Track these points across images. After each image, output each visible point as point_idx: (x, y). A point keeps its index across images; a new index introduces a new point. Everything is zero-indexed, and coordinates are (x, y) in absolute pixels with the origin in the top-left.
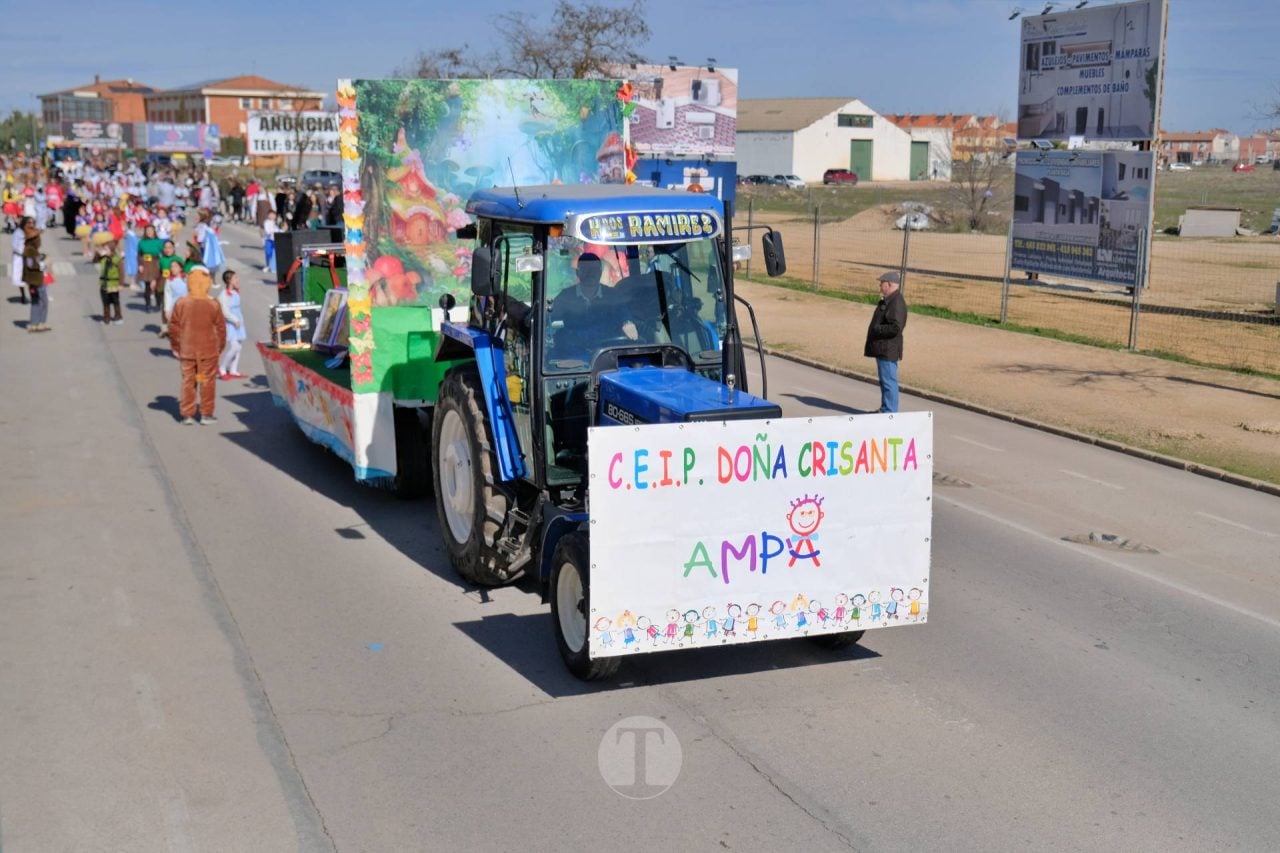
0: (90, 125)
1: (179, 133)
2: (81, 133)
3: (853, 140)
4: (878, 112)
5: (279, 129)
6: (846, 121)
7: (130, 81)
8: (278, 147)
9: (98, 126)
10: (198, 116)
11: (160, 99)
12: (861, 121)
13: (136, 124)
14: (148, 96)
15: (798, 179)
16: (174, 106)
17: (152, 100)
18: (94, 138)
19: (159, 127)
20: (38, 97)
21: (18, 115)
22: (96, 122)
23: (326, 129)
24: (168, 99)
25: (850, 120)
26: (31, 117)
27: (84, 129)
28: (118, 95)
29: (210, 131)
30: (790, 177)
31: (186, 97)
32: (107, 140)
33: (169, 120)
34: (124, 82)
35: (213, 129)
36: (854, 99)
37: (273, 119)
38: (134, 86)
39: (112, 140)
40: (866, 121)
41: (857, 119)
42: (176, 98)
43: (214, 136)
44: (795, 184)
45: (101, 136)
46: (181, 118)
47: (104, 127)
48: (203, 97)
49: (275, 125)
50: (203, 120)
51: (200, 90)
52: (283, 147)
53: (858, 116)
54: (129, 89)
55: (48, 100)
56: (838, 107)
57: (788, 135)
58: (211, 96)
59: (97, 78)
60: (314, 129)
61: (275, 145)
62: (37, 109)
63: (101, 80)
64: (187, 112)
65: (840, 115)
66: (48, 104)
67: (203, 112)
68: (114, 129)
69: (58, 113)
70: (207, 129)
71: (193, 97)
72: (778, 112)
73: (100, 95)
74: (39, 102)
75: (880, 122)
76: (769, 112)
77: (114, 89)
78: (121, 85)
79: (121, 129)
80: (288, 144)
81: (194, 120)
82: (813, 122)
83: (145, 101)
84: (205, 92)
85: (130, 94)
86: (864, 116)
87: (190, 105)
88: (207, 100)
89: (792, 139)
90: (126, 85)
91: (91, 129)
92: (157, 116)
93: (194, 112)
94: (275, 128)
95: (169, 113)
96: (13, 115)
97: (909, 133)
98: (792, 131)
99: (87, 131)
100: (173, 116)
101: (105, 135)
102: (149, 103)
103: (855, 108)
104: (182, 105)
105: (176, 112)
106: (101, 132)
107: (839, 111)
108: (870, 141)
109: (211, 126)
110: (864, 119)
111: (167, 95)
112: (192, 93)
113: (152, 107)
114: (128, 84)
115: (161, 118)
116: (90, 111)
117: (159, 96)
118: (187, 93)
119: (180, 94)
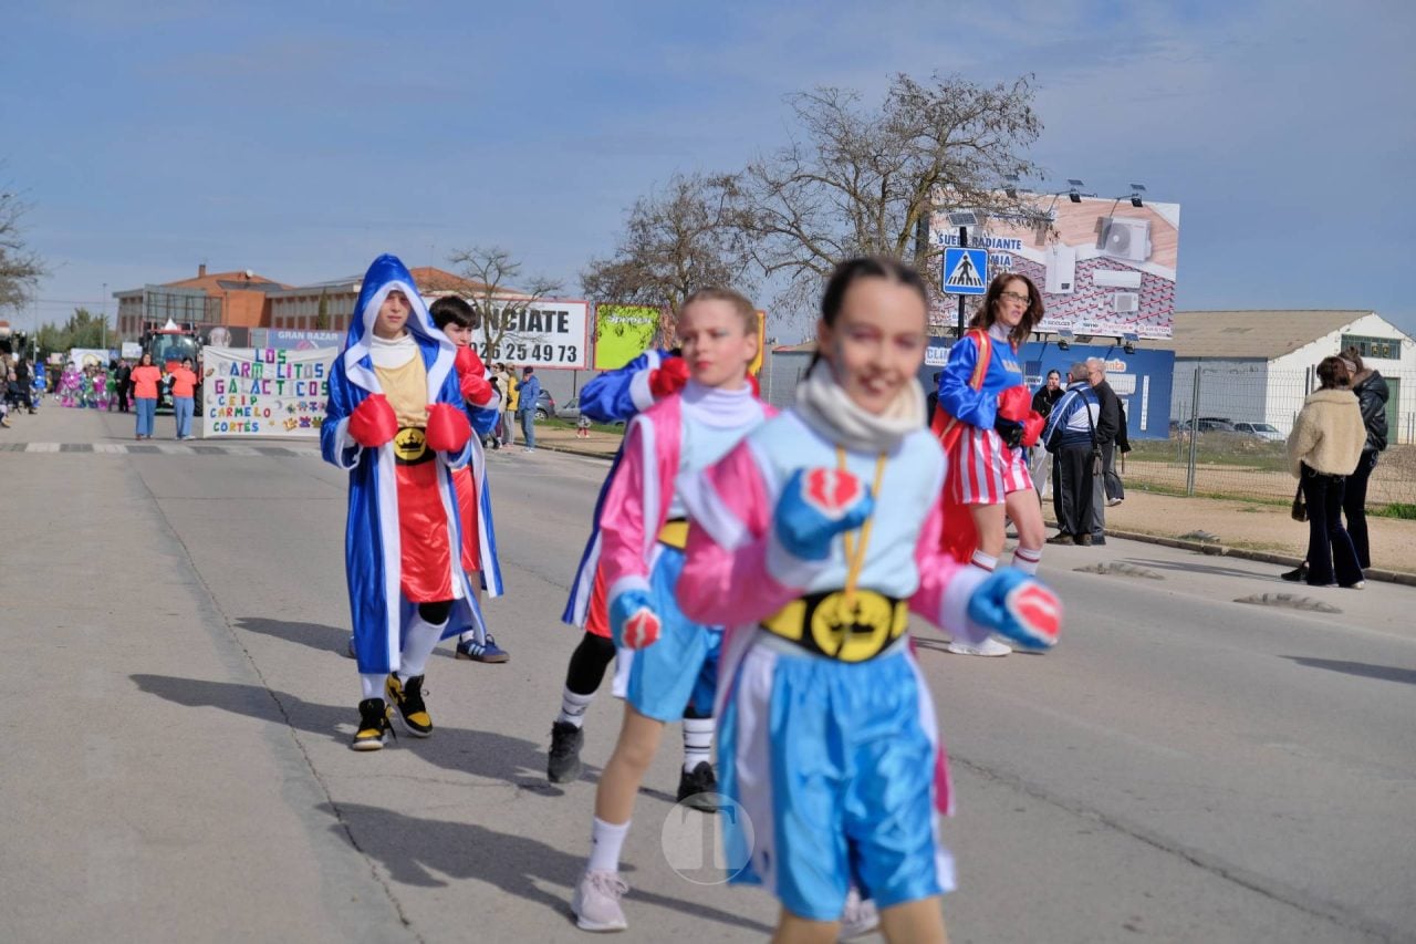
1: (313, 343)
4: (1409, 336)
7: (250, 273)
11: (290, 300)
12: (1379, 347)
13: (251, 330)
14: (270, 295)
15: (1276, 431)
16: (311, 310)
17: (279, 301)
19: (284, 335)
20: (115, 295)
21: (83, 317)
23: (530, 329)
24: (302, 299)
25: (1363, 345)
26: (101, 321)
28: (231, 292)
30: (1262, 428)
31: (329, 297)
33: (302, 327)
34: (239, 275)
36: (1371, 312)
38: (252, 281)
40: (1389, 349)
41: (1374, 344)
42: (313, 297)
44: (1270, 436)
53: (1375, 339)
54: (246, 283)
55: (127, 300)
56: (1345, 324)
57: (1259, 365)
59: (202, 267)
60: (513, 326)
63: (208, 272)
64: (329, 318)
65: (1344, 337)
66: (129, 306)
69: (141, 317)
72: (1243, 331)
73: (203, 288)
74: (117, 300)
75: (1412, 350)
76: (1229, 330)
77: (223, 282)
78: (236, 278)
79: (229, 335)
81: (339, 327)
82: (1302, 346)
83: (268, 302)
85: (247, 292)
86: (1386, 340)
87: (334, 308)
89: (1265, 371)
90: (243, 279)
92: (285, 324)
93: (339, 318)
96: (76, 317)
98: (1266, 360)
100: (308, 323)
102: (275, 306)
103: (1371, 326)
104: (322, 310)
105: (312, 318)
107: (1343, 330)
110: (1385, 345)
111: (301, 294)
112: (339, 291)
113: (277, 312)
114: (247, 277)
115: (290, 326)
116: (187, 309)
117: (290, 294)
118: (329, 291)
119: (321, 292)
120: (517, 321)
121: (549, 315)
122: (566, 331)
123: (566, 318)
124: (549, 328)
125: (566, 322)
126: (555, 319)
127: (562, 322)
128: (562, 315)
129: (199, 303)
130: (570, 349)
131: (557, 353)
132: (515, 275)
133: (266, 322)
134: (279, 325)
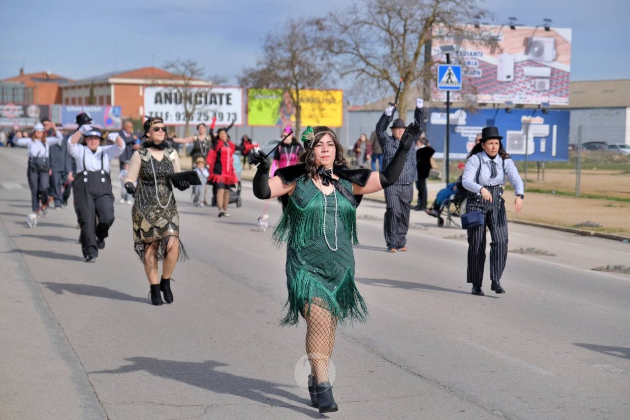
0: (12, 107)
2: (5, 113)
5: (171, 102)
7: (49, 73)
8: (169, 118)
9: (20, 107)
10: (106, 101)
11: (73, 88)
13: (51, 106)
14: (63, 85)
15: (629, 148)
16: (85, 93)
17: (67, 88)
18: (16, 117)
19: (71, 108)
22: (17, 104)
23: (211, 102)
24: (80, 87)
27: (8, 110)
28: (38, 84)
29: (114, 112)
30: (623, 147)
31: (95, 86)
32: (27, 119)
33: (80, 103)
34: (43, 74)
35: (117, 109)
37: (166, 95)
38: (51, 78)
39: (31, 120)
42: (86, 86)
43: (117, 116)
44: (628, 151)
45: (22, 116)
46: (90, 101)
47: (25, 108)
48: (109, 85)
49: (168, 98)
50: (109, 103)
51: (107, 79)
52: (174, 117)
54: (46, 78)
57: (622, 111)
58: (116, 84)
59: (22, 71)
60: (201, 102)
61: (167, 116)
64: (95, 98)
67: (109, 98)
68: (33, 110)
70: (111, 110)
71: (101, 85)
72: (612, 91)
73: (23, 83)
76: (605, 91)
77: (35, 78)
78: (41, 77)
79: (39, 110)
80: (178, 116)
81: (101, 103)
83: (60, 90)
84: (111, 80)
85: (49, 84)
87: (98, 92)
88: (113, 88)
89: (625, 114)
90: (45, 77)
91: (14, 110)
92: (70, 101)
93: (101, 98)
94: (168, 102)
95: (80, 99)
98: (625, 108)
99: (11, 112)
100: (83, 101)
101: (25, 115)
102: (64, 91)
104: (92, 93)
105: (86, 98)
106: (22, 112)
109: (114, 108)
111: (79, 84)
112: (100, 82)
113: (66, 94)
114: (47, 75)
115: (73, 103)
116: (14, 95)
117: (73, 84)
118: (96, 82)
119: (90, 83)
120: (203, 99)
121: (221, 95)
122: (231, 104)
123: (230, 97)
124: (221, 103)
125: (230, 99)
126: (224, 99)
127: (228, 99)
128: (228, 95)
129: (21, 92)
130: (233, 114)
131: (226, 117)
132: (201, 75)
133: (59, 100)
134: (67, 103)
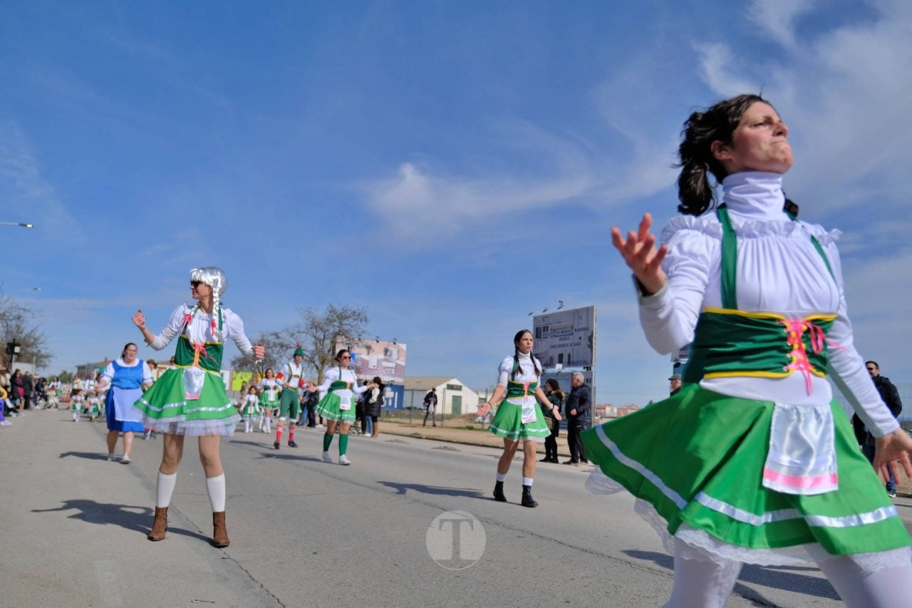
3: (454, 396)
4: (464, 384)
6: (451, 387)
12: (457, 388)
20: (76, 366)
21: (65, 372)
26: (71, 373)
36: (453, 378)
40: (459, 388)
41: (455, 387)
53: (456, 385)
55: (81, 368)
59: (106, 359)
62: (75, 371)
63: (108, 359)
65: (447, 385)
72: (420, 382)
75: (464, 388)
76: (417, 382)
86: (458, 386)
97: (478, 394)
103: (454, 382)
107: (447, 382)
108: (461, 397)
